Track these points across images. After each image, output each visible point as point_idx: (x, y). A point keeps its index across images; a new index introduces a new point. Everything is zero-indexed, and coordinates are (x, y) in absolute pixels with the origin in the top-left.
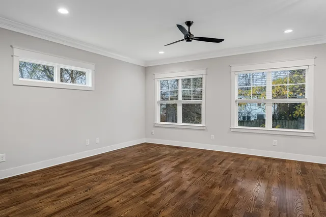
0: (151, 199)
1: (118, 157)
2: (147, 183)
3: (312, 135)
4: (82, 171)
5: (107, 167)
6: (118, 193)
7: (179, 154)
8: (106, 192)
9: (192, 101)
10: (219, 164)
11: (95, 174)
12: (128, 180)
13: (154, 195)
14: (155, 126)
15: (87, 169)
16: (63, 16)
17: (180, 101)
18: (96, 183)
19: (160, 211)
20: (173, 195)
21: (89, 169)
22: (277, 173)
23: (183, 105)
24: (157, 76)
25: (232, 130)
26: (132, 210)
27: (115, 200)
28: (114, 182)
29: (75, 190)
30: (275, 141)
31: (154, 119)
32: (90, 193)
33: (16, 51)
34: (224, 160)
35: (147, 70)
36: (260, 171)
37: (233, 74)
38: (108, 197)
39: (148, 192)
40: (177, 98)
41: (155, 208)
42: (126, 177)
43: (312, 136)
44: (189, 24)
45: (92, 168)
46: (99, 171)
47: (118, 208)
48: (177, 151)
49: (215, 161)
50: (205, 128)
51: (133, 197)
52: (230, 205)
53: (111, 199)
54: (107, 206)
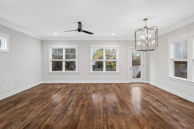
0: (69, 113)
1: (31, 94)
2: (60, 105)
3: (119, 73)
4: (8, 109)
5: (27, 102)
6: (47, 115)
8: (39, 117)
9: (71, 60)
10: (89, 89)
11: (20, 108)
12: (48, 106)
13: (69, 110)
15: (11, 107)
17: (64, 60)
18: (26, 114)
19: (79, 118)
20: (79, 108)
21: (12, 106)
22: (111, 89)
23: (66, 62)
24: (49, 46)
25: (90, 73)
26: (63, 122)
27: (49, 120)
28: (39, 110)
29: (13, 123)
32: (27, 121)
34: (89, 87)
35: (43, 42)
36: (105, 89)
37: (90, 48)
38: (42, 119)
39: (65, 110)
40: (62, 58)
41: (75, 117)
42: (45, 105)
45: (15, 105)
46: (22, 105)
47: (54, 124)
48: (64, 86)
49: (86, 88)
50: (77, 73)
51: (59, 115)
52: (105, 106)
53: (45, 120)
54: (46, 125)
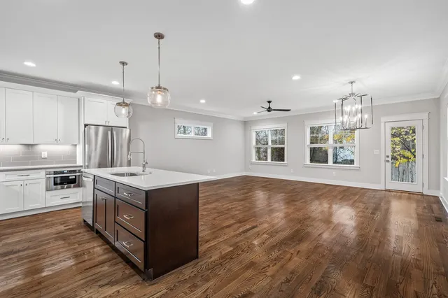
2: (246, 191)
7: (266, 182)
9: (278, 146)
14: (252, 163)
16: (203, 104)
17: (270, 146)
23: (272, 148)
24: (253, 128)
25: (306, 166)
30: (334, 173)
31: (251, 158)
33: (177, 120)
35: (246, 124)
40: (267, 144)
43: (358, 169)
44: (269, 102)
50: (287, 165)
